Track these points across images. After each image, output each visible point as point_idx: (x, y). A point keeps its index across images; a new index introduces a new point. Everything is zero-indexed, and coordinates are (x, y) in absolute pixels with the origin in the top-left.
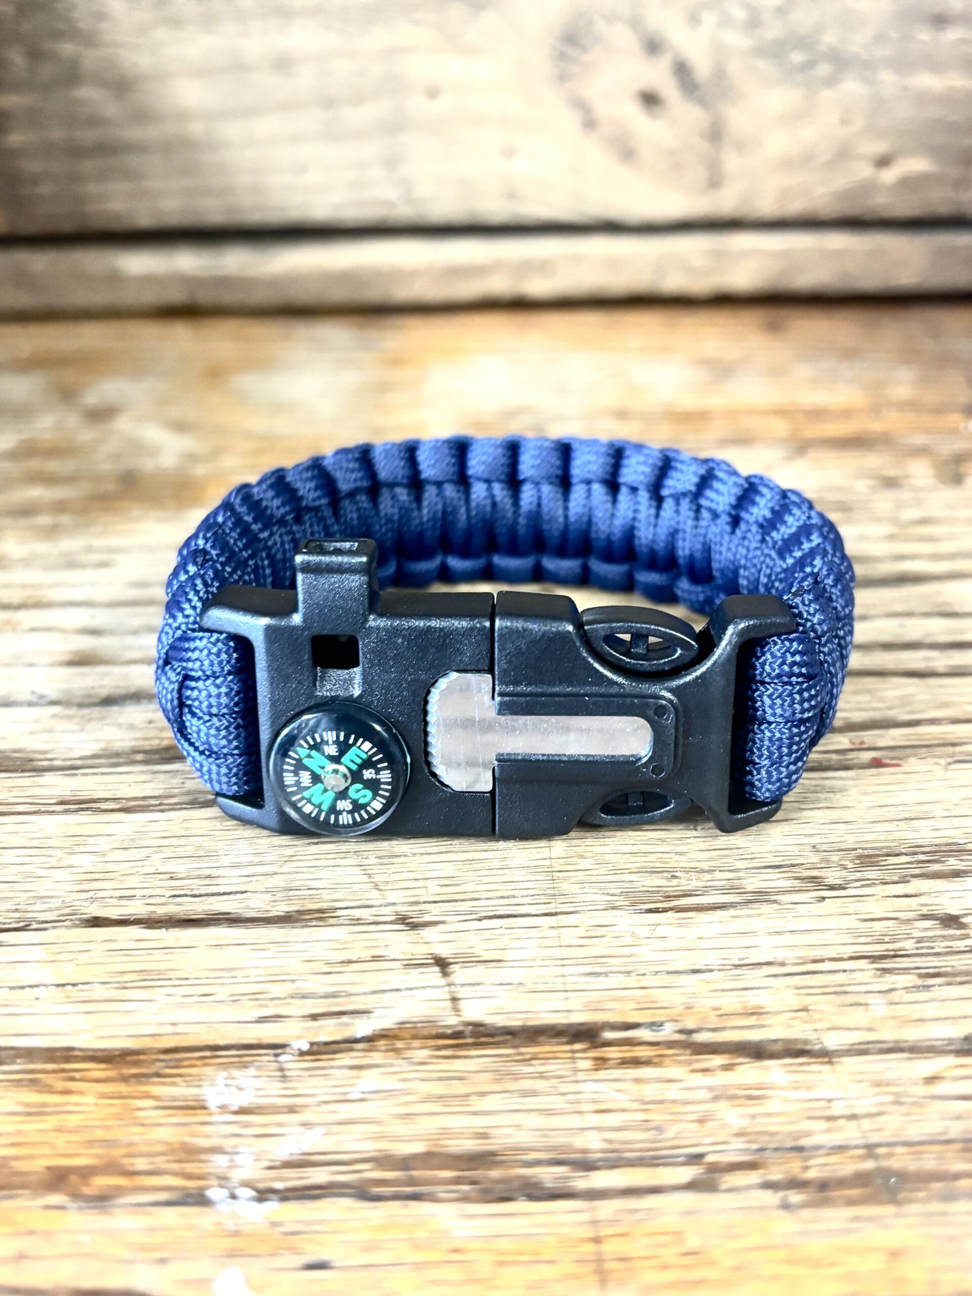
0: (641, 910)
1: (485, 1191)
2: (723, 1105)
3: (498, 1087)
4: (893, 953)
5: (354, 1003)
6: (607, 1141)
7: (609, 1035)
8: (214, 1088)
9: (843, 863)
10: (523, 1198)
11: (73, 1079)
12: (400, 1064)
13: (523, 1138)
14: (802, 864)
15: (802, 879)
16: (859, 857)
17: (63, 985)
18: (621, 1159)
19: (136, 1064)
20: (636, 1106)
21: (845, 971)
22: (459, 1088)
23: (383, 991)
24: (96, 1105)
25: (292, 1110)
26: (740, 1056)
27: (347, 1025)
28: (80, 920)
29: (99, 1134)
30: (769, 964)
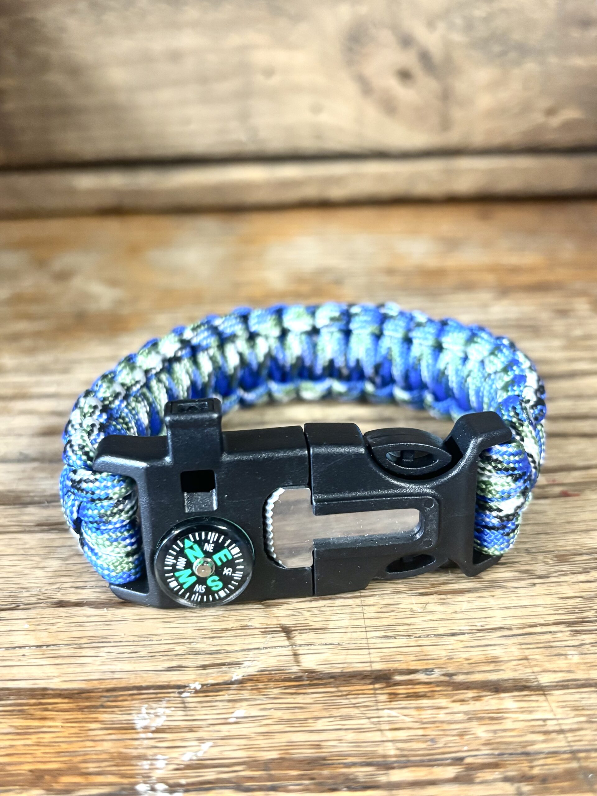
0: (416, 593)
1: (320, 784)
2: (474, 723)
3: (326, 714)
4: (581, 620)
5: (230, 657)
6: (398, 749)
7: (398, 678)
8: (139, 715)
9: (546, 560)
10: (345, 789)
11: (47, 710)
12: (262, 700)
13: (344, 748)
14: (520, 562)
15: (520, 571)
16: (556, 556)
17: (41, 646)
18: (408, 761)
19: (88, 699)
20: (417, 725)
21: (550, 632)
22: (301, 715)
23: (249, 650)
24: (62, 727)
25: (191, 730)
26: (485, 690)
27: (226, 672)
28: (51, 602)
29: (64, 746)
30: (501, 628)
